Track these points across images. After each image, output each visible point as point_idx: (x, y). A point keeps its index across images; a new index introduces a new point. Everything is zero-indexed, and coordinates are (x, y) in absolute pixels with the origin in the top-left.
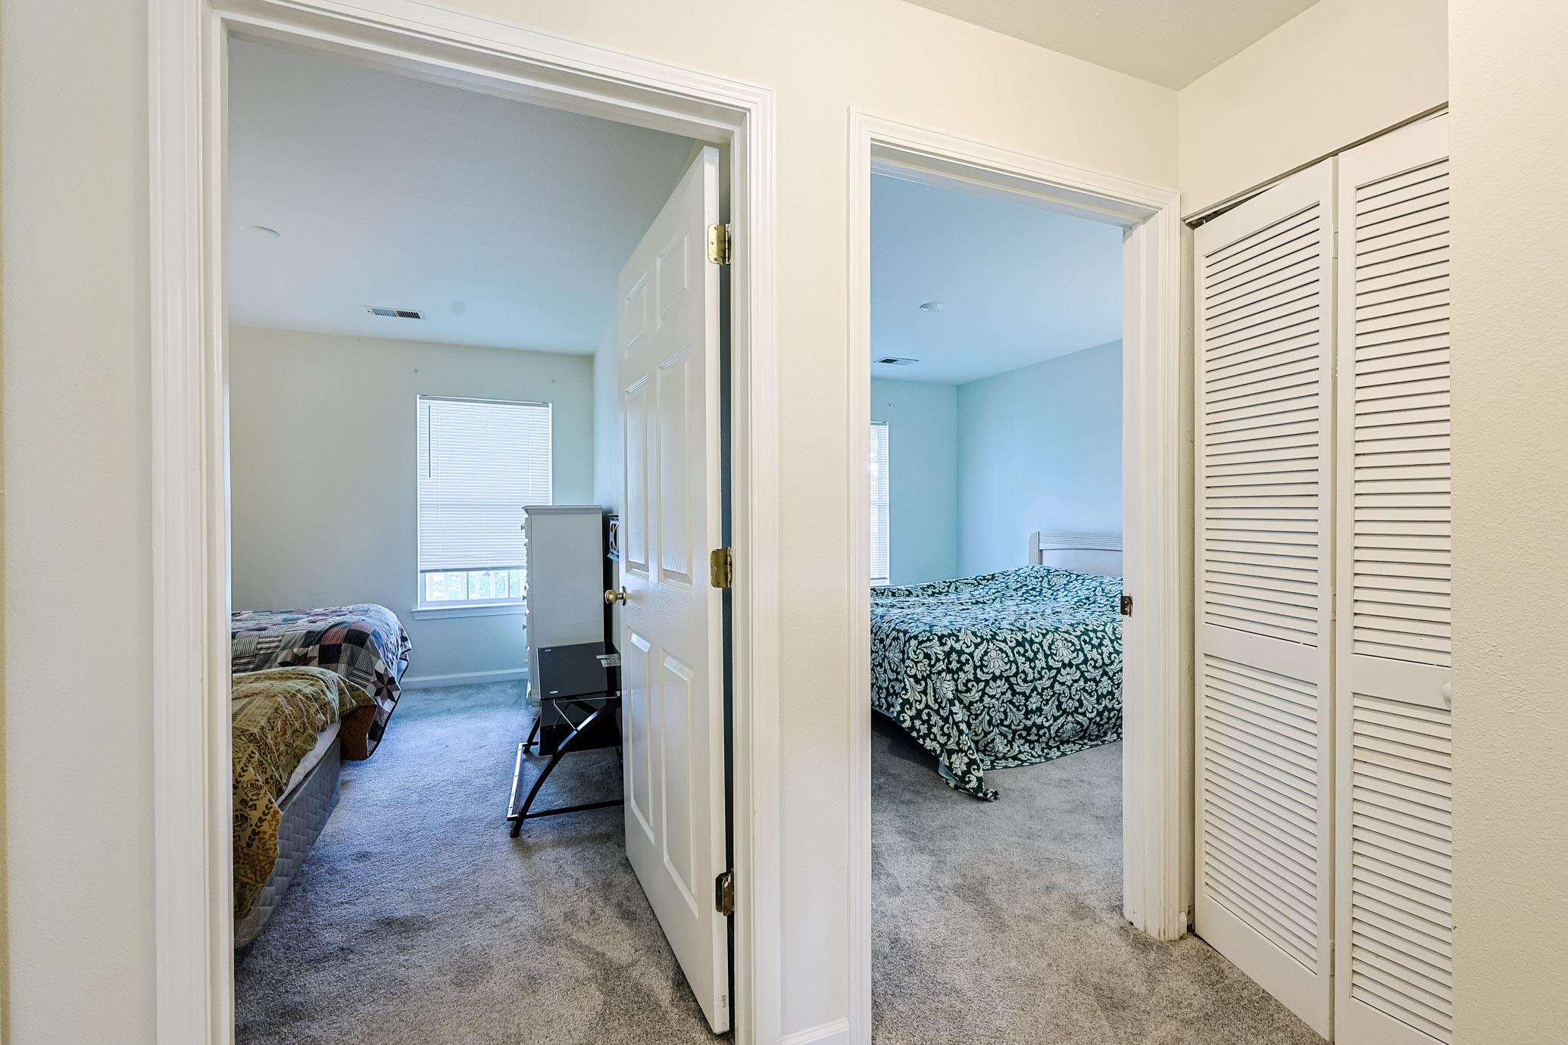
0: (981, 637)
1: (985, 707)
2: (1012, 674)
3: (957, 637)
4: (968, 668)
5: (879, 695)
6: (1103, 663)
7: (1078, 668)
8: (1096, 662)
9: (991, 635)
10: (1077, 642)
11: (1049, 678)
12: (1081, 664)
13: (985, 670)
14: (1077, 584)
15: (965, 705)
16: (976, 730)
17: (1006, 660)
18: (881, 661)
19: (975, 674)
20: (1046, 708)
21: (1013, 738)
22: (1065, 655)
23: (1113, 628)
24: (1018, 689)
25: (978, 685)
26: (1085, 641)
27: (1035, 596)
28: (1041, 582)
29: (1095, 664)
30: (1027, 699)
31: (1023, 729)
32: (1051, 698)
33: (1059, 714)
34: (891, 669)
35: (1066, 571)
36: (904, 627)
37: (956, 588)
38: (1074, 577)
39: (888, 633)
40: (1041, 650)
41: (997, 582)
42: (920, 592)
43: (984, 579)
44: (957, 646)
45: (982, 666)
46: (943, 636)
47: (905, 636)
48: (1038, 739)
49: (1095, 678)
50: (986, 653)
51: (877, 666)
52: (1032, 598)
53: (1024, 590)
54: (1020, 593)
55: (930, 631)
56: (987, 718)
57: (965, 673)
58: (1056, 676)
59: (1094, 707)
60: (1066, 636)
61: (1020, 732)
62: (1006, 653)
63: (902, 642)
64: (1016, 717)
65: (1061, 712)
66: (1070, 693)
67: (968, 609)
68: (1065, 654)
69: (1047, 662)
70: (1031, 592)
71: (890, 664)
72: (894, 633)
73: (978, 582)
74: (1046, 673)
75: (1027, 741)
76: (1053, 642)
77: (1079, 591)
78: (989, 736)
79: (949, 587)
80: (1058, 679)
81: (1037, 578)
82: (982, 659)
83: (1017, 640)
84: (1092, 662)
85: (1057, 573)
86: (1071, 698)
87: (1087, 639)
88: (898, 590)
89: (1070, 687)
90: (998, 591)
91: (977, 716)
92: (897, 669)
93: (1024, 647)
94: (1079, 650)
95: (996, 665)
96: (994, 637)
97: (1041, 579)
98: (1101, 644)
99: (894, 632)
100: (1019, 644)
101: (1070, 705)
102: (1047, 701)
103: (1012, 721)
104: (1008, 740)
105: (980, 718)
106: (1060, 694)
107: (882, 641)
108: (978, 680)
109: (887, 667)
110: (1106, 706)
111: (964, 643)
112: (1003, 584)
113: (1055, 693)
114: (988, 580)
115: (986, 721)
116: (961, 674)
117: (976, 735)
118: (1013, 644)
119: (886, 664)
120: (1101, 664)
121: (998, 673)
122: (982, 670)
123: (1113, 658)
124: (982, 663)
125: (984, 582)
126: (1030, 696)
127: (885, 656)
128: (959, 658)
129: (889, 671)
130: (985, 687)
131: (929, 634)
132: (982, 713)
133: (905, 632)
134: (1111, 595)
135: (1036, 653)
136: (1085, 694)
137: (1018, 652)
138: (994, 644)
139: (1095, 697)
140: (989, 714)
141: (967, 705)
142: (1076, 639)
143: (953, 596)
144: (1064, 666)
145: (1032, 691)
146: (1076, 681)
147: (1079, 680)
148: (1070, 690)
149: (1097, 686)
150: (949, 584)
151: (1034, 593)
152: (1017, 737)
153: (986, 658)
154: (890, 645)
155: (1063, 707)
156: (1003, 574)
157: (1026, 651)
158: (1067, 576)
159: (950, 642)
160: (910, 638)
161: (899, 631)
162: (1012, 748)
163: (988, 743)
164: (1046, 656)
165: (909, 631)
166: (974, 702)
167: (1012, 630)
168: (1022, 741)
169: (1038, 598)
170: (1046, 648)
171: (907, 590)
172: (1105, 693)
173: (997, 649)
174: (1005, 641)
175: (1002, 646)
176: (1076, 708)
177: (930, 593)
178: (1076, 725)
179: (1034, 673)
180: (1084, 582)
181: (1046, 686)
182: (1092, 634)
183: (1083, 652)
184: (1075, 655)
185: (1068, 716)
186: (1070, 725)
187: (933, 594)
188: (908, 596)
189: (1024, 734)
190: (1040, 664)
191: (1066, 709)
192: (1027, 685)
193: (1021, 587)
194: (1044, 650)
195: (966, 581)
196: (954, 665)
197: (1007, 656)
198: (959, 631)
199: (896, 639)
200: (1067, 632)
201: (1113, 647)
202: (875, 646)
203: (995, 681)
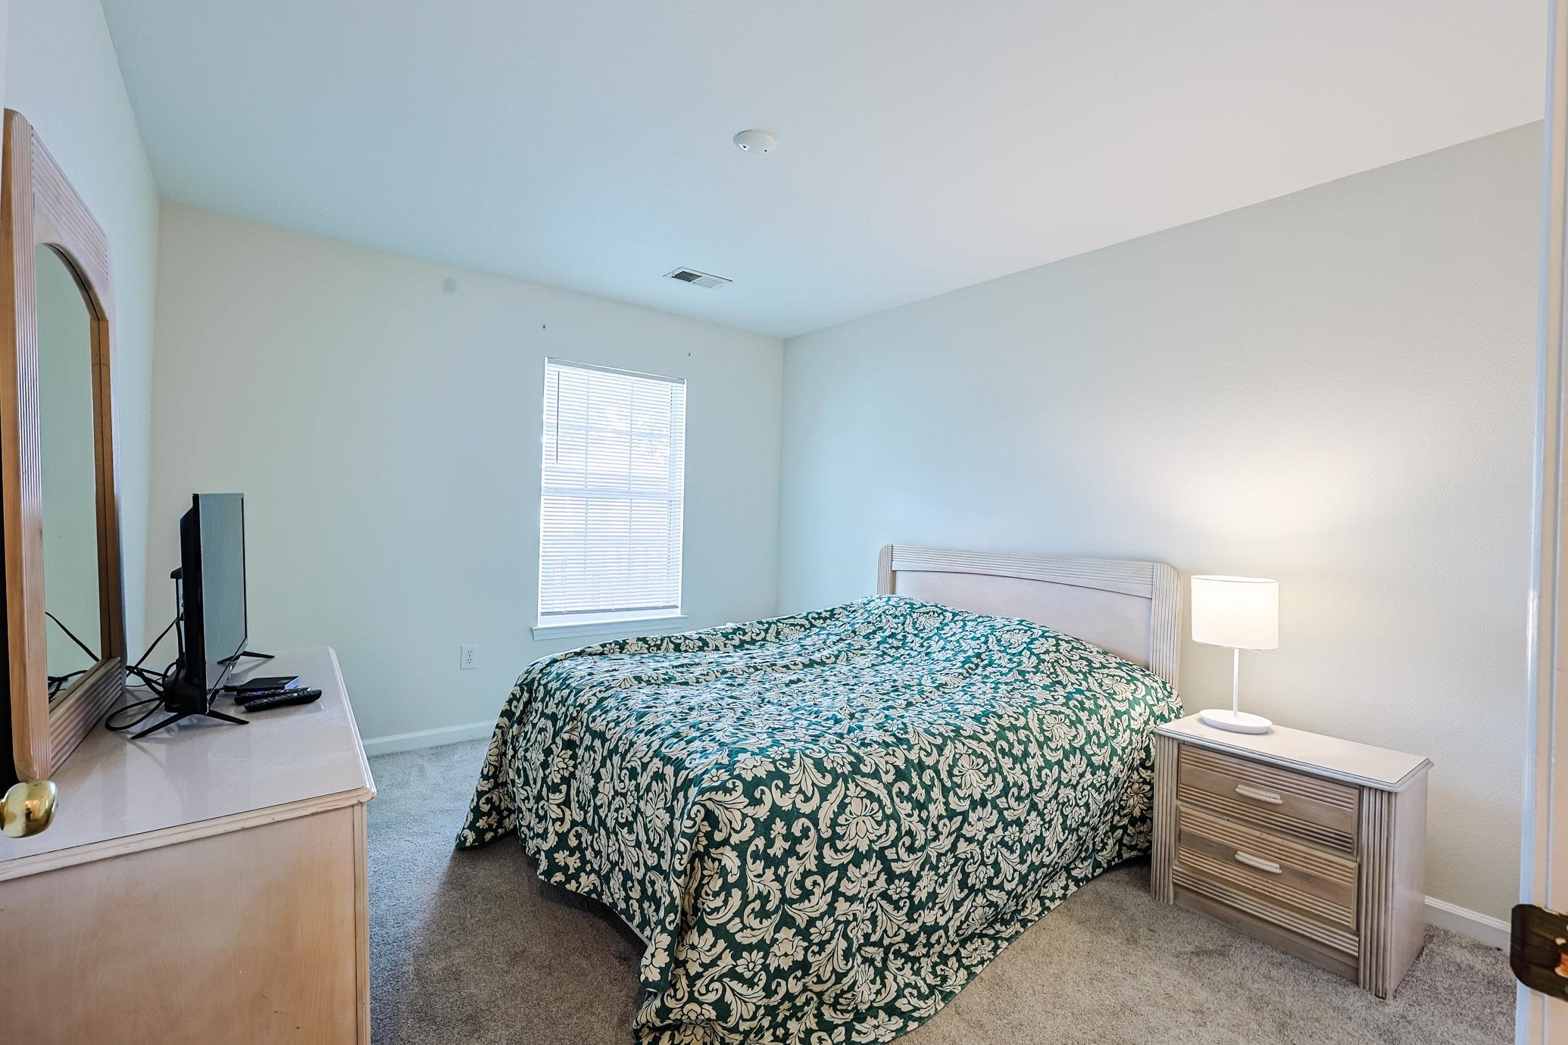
0: (833, 771)
1: (838, 923)
2: (889, 843)
3: (785, 778)
4: (807, 847)
5: (625, 890)
6: (1031, 788)
7: (995, 806)
8: (1020, 788)
9: (850, 763)
10: (991, 756)
11: (950, 834)
12: (998, 797)
13: (840, 845)
14: (956, 628)
15: (798, 927)
16: (821, 972)
17: (879, 816)
18: (630, 819)
19: (820, 857)
20: (943, 890)
21: (885, 960)
22: (975, 784)
23: (1038, 719)
24: (897, 868)
25: (824, 880)
26: (1002, 750)
27: (897, 648)
28: (903, 624)
29: (1019, 793)
30: (912, 887)
31: (904, 941)
32: (951, 870)
33: (963, 895)
34: (648, 841)
35: (936, 607)
36: (676, 751)
37: (778, 633)
38: (949, 616)
39: (646, 760)
40: (936, 781)
41: (839, 624)
42: (720, 642)
43: (819, 618)
44: (785, 803)
45: (832, 840)
46: (757, 781)
47: (676, 775)
48: (928, 952)
49: (1019, 818)
50: (842, 806)
51: (622, 826)
52: (892, 652)
53: (878, 637)
54: (874, 644)
55: (729, 768)
56: (843, 944)
57: (799, 858)
58: (961, 828)
59: (1015, 870)
60: (974, 744)
61: (896, 947)
62: (879, 800)
63: (669, 786)
64: (894, 923)
65: (966, 891)
66: (982, 854)
67: (799, 680)
68: (974, 782)
69: (947, 804)
70: (890, 640)
71: (646, 830)
72: (657, 763)
73: (811, 622)
74: (946, 825)
75: (908, 959)
76: (956, 761)
77: (961, 641)
78: (845, 980)
79: (766, 631)
80: (963, 832)
81: (896, 617)
82: (834, 823)
83: (896, 767)
84: (1015, 790)
85: (923, 609)
86: (983, 863)
87: (1006, 746)
88: (686, 638)
89: (981, 844)
90: (841, 639)
91: (822, 945)
92: (659, 845)
93: (909, 781)
94: (995, 770)
95: (861, 831)
96: (856, 770)
97: (902, 618)
98: (1026, 754)
99: (656, 760)
100: (901, 775)
101: (982, 876)
102: (945, 876)
103: (885, 931)
104: (875, 967)
105: (829, 948)
106: (966, 860)
107: (633, 774)
108: (824, 870)
109: (643, 838)
110: (1032, 863)
111: (800, 791)
112: (848, 627)
113: (957, 860)
114: (825, 619)
115: (841, 953)
116: (792, 862)
117: (820, 981)
118: (889, 778)
119: (639, 827)
120: (1028, 791)
121: (863, 848)
122: (833, 846)
123: (1044, 779)
124: (834, 832)
125: (819, 623)
126: (919, 877)
127: (638, 809)
128: (789, 829)
129: (645, 846)
130: (839, 880)
131: (725, 776)
132: (832, 938)
133: (679, 765)
134: (1014, 651)
135: (928, 789)
136: (1004, 850)
137: (900, 793)
138: (857, 785)
139: (1018, 852)
140: (845, 936)
141: (803, 926)
142: (989, 749)
143: (772, 649)
144: (974, 805)
145: (922, 868)
146: (991, 830)
147: (996, 826)
148: (981, 848)
149: (1021, 832)
150: (766, 626)
151: (896, 643)
152: (891, 956)
153: (841, 820)
154: (648, 789)
155: (970, 882)
156: (845, 609)
157: (913, 789)
158: (939, 615)
159: (772, 796)
160: (687, 784)
161: (666, 760)
162: (883, 984)
163: (843, 992)
164: (945, 791)
165: (687, 764)
166: (816, 919)
167: (886, 745)
168: (900, 962)
169: (902, 651)
170: (944, 775)
171: (700, 639)
172: (1031, 841)
173: (864, 794)
174: (875, 775)
175: (872, 785)
176: (990, 879)
177: (737, 642)
178: (987, 909)
179: (926, 831)
180: (965, 625)
181: (943, 851)
182: (1011, 736)
183: (1001, 773)
184: (989, 781)
185: (976, 896)
186: (980, 911)
187: (741, 646)
188: (701, 649)
189: (904, 948)
190: (936, 809)
191: (974, 885)
192: (915, 856)
193: (874, 632)
194: (941, 780)
195: (792, 621)
196: (779, 847)
197: (882, 807)
198: (790, 763)
199: (658, 777)
200: (974, 737)
201: (1043, 756)
202: (622, 781)
203: (858, 866)
